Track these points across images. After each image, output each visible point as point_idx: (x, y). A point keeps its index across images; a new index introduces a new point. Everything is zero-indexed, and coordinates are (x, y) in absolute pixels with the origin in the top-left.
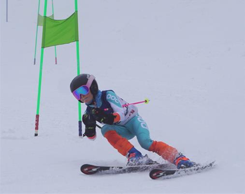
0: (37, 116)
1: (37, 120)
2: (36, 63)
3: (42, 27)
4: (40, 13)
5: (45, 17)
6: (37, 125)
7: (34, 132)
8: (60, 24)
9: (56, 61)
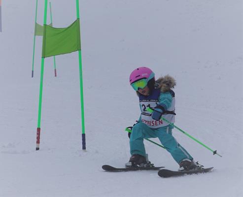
0: (39, 130)
1: (39, 134)
2: (34, 76)
3: (42, 37)
4: (37, 22)
5: (45, 25)
6: (38, 138)
7: (35, 145)
8: (61, 33)
9: (56, 74)
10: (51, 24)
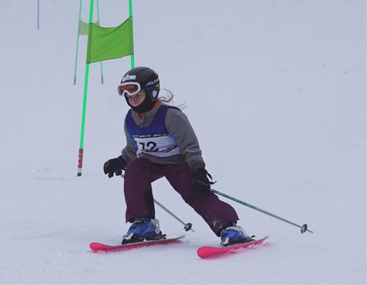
0: (81, 151)
1: (81, 156)
3: (87, 36)
4: (82, 19)
5: (91, 24)
6: (80, 161)
7: (77, 170)
10: (98, 21)
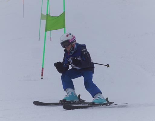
0: (43, 69)
5: (47, 15)
6: (42, 73)
